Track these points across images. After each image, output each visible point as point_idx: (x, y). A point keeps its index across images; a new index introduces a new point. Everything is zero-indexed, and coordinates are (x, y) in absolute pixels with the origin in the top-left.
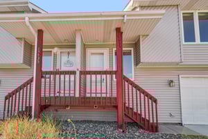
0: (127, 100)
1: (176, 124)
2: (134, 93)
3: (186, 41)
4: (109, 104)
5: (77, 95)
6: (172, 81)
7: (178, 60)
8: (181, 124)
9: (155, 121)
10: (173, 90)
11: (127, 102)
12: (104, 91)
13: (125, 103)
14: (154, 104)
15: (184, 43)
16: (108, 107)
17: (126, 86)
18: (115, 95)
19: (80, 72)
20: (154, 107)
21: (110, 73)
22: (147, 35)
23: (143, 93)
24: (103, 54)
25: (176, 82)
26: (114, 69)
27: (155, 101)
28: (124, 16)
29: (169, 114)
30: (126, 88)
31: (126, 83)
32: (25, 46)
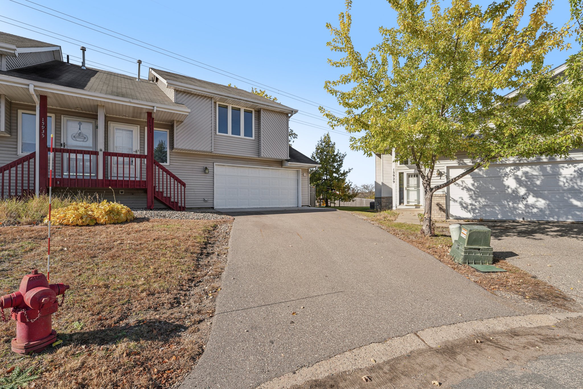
0: (157, 182)
1: (209, 208)
2: (172, 183)
3: (219, 132)
4: (138, 187)
5: (101, 177)
6: (206, 168)
7: (209, 150)
8: (213, 208)
9: (183, 205)
10: (208, 177)
11: (157, 185)
12: (133, 175)
13: (155, 187)
14: (183, 187)
15: (218, 133)
16: (137, 189)
17: (157, 170)
18: (144, 179)
19: (104, 152)
20: (183, 190)
21: (140, 156)
22: (182, 122)
23: (173, 178)
24: (132, 131)
25: (210, 169)
26: (146, 154)
27: (184, 185)
28: (154, 107)
29: (203, 199)
30: (157, 172)
31: (157, 167)
32: (6, 103)
